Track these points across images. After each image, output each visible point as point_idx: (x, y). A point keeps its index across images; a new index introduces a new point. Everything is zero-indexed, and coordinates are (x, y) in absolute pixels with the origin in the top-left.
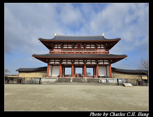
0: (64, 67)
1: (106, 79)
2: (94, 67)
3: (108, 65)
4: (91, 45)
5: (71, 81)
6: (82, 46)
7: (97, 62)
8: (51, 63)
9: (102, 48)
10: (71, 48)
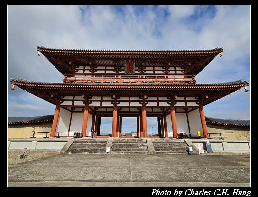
0: (97, 114)
3: (194, 108)
4: (156, 68)
6: (136, 70)
7: (172, 101)
8: (65, 103)
9: (178, 72)
10: (112, 72)
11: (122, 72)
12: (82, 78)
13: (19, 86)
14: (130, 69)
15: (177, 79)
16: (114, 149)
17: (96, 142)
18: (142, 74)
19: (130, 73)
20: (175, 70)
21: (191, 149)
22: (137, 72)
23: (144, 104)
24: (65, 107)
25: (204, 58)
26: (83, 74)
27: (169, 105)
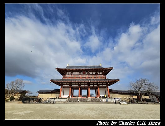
0: (73, 89)
1: (106, 99)
2: (96, 89)
3: (106, 87)
4: (93, 72)
5: (78, 101)
7: (98, 85)
10: (78, 74)
11: (82, 74)
12: (68, 77)
14: (84, 73)
15: (100, 76)
19: (84, 75)
20: (100, 73)
22: (87, 74)
23: (89, 86)
26: (69, 75)
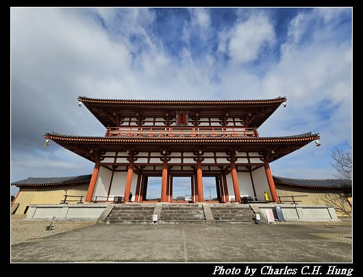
0: (143, 173)
4: (212, 120)
6: (189, 122)
7: (233, 158)
8: (106, 161)
9: (237, 124)
10: (162, 124)
11: (174, 124)
12: (128, 131)
13: (54, 140)
14: (182, 121)
15: (236, 131)
16: (162, 218)
17: (141, 208)
18: (196, 126)
19: (182, 126)
20: (234, 122)
21: (258, 218)
22: (190, 124)
23: (199, 161)
24: (106, 166)
25: (266, 108)
26: (129, 126)
27: (229, 162)
